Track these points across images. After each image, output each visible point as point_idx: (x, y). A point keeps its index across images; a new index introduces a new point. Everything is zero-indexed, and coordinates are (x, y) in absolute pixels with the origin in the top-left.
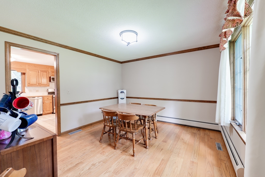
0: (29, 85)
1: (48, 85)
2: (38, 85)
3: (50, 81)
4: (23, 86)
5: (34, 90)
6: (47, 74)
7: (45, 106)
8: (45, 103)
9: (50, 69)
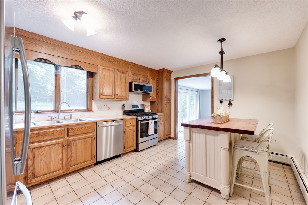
0: (102, 97)
1: (127, 98)
2: (113, 97)
3: (130, 90)
4: (90, 99)
5: (106, 105)
6: (126, 76)
7: (126, 138)
8: (126, 133)
9: (129, 68)
